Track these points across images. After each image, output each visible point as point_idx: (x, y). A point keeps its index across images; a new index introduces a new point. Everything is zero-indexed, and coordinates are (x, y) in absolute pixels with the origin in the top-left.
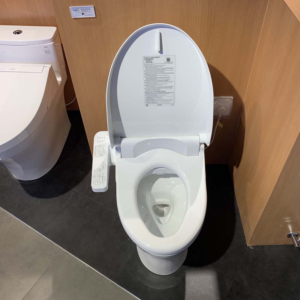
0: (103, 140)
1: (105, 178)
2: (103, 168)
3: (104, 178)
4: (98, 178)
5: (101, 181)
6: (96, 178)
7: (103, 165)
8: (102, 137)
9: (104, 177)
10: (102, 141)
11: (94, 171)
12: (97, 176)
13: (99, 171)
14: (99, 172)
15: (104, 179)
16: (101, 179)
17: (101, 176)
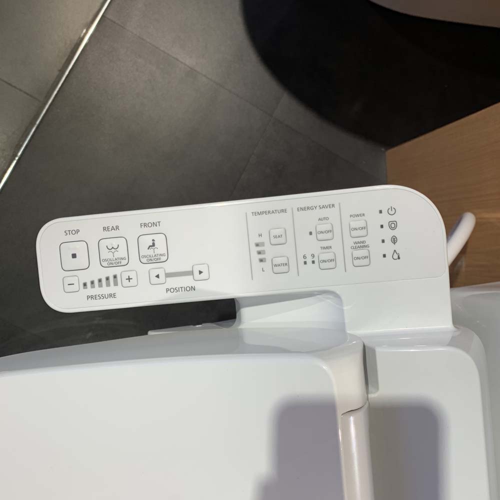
0: (377, 249)
1: (103, 297)
2: (168, 275)
3: (105, 290)
4: (106, 255)
5: (86, 277)
6: (104, 243)
7: (191, 273)
8: (394, 240)
9: (112, 289)
10: (368, 240)
11: (145, 225)
12: (114, 243)
13: (151, 252)
14: (145, 251)
15: (97, 291)
16: (97, 272)
17: (117, 271)
